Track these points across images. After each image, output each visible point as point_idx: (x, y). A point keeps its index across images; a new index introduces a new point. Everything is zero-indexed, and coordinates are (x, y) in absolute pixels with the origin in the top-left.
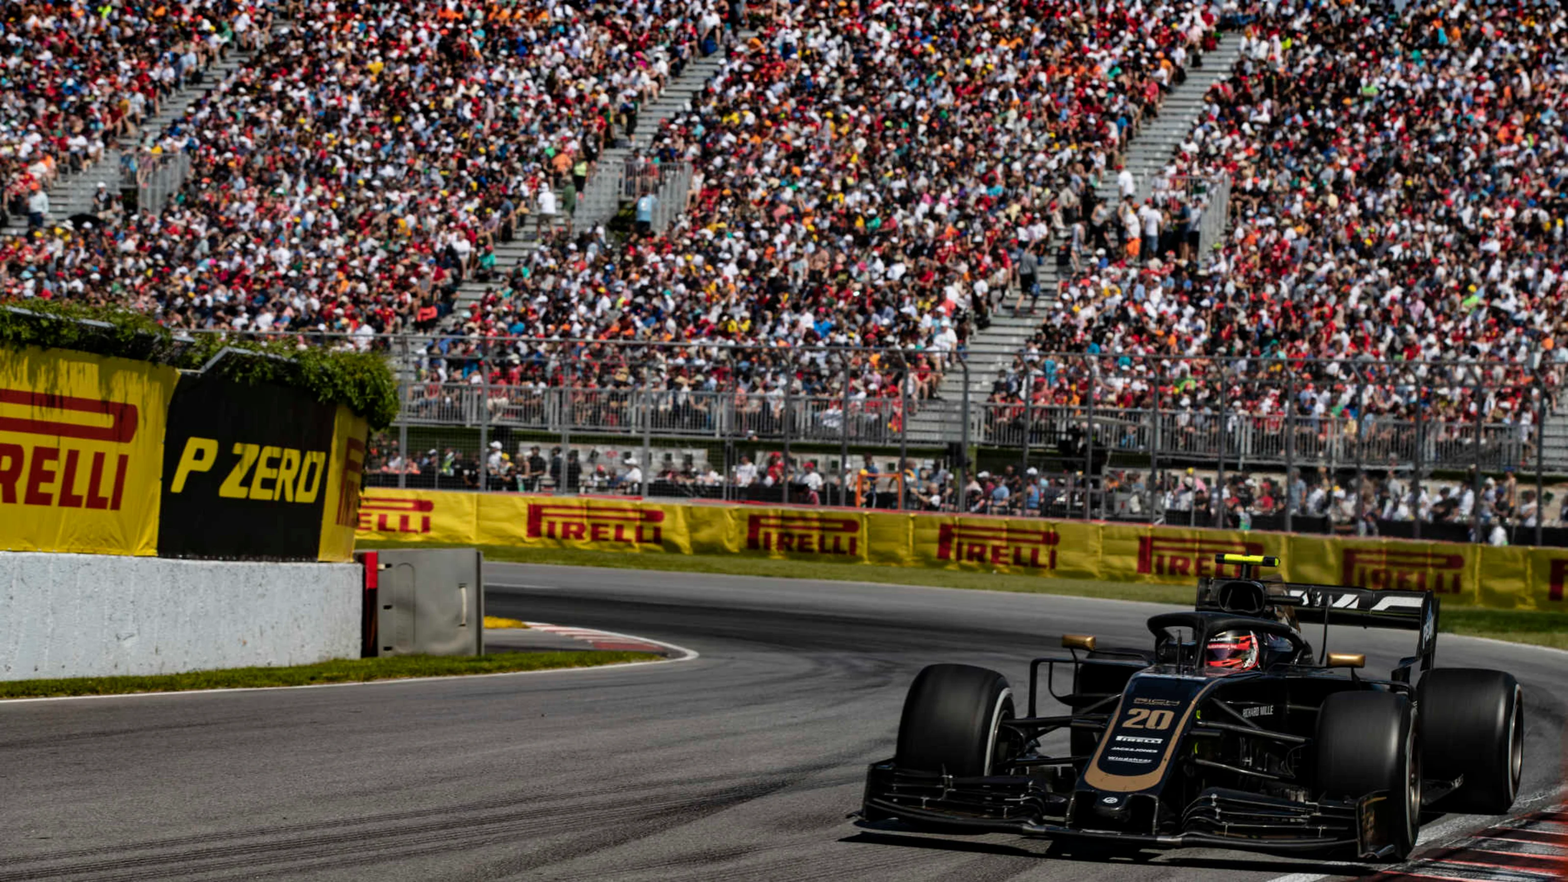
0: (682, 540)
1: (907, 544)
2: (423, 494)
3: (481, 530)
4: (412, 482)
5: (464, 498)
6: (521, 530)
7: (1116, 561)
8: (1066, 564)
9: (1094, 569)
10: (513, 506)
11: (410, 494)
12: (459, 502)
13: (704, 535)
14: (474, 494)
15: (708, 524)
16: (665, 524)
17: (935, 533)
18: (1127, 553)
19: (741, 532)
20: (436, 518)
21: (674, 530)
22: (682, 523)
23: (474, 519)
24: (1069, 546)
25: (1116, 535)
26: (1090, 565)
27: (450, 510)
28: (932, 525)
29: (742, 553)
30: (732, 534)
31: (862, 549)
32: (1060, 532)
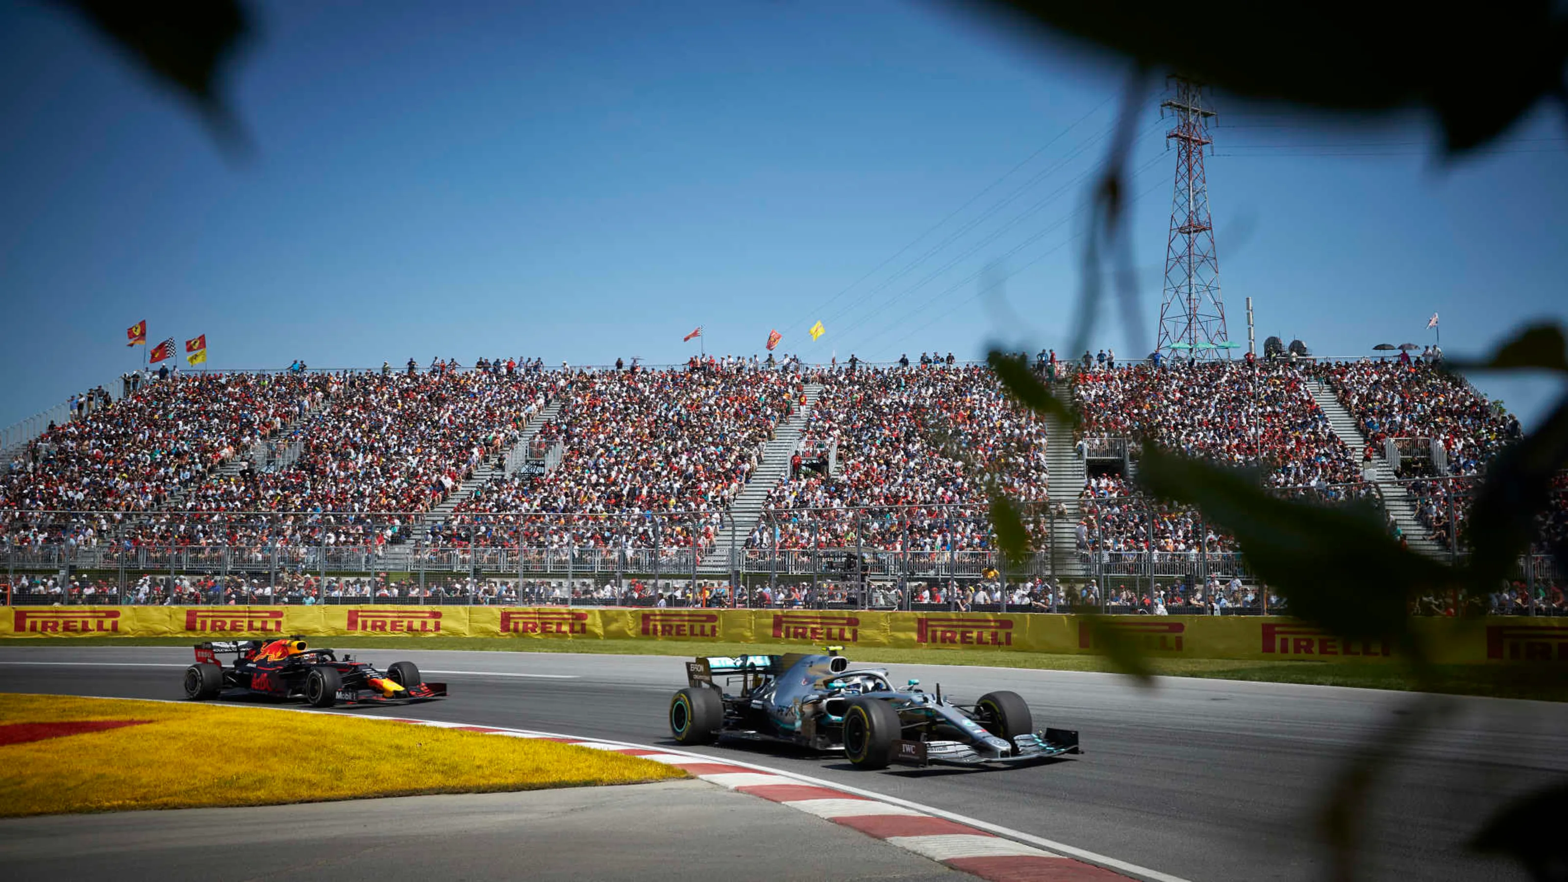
0: (599, 631)
1: (750, 628)
2: (436, 608)
3: (472, 629)
4: (427, 601)
5: (461, 610)
6: (497, 628)
7: (901, 635)
8: (863, 638)
9: (885, 641)
10: (492, 613)
11: (427, 608)
12: (458, 612)
13: (614, 627)
14: (468, 607)
15: (616, 621)
16: (588, 621)
17: (771, 621)
18: (911, 629)
19: (637, 625)
20: (443, 622)
21: (594, 625)
22: (599, 621)
23: (467, 622)
24: (866, 626)
25: (901, 618)
26: (882, 638)
27: (451, 617)
28: (768, 617)
29: (637, 638)
30: (631, 626)
31: (719, 632)
32: (860, 617)
